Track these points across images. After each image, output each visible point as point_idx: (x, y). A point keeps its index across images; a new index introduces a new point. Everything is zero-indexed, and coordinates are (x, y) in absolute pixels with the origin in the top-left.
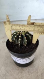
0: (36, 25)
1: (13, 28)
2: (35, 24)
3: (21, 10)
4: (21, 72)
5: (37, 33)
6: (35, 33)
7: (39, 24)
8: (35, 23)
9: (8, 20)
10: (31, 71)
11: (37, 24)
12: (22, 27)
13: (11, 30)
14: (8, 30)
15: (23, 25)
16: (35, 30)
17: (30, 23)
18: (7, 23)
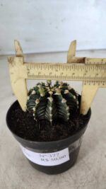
0: (90, 64)
1: (31, 74)
2: (86, 61)
3: (57, 28)
4: (58, 182)
5: (92, 84)
6: (88, 84)
7: (96, 62)
8: (88, 59)
9: (19, 53)
10: (81, 180)
11: (92, 62)
12: (54, 70)
13: (26, 79)
14: (20, 78)
15: (57, 65)
16: (88, 75)
17: (73, 58)
18: (17, 60)
